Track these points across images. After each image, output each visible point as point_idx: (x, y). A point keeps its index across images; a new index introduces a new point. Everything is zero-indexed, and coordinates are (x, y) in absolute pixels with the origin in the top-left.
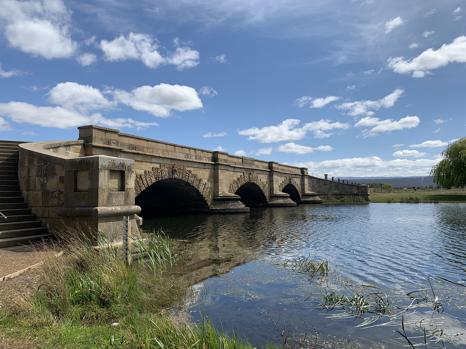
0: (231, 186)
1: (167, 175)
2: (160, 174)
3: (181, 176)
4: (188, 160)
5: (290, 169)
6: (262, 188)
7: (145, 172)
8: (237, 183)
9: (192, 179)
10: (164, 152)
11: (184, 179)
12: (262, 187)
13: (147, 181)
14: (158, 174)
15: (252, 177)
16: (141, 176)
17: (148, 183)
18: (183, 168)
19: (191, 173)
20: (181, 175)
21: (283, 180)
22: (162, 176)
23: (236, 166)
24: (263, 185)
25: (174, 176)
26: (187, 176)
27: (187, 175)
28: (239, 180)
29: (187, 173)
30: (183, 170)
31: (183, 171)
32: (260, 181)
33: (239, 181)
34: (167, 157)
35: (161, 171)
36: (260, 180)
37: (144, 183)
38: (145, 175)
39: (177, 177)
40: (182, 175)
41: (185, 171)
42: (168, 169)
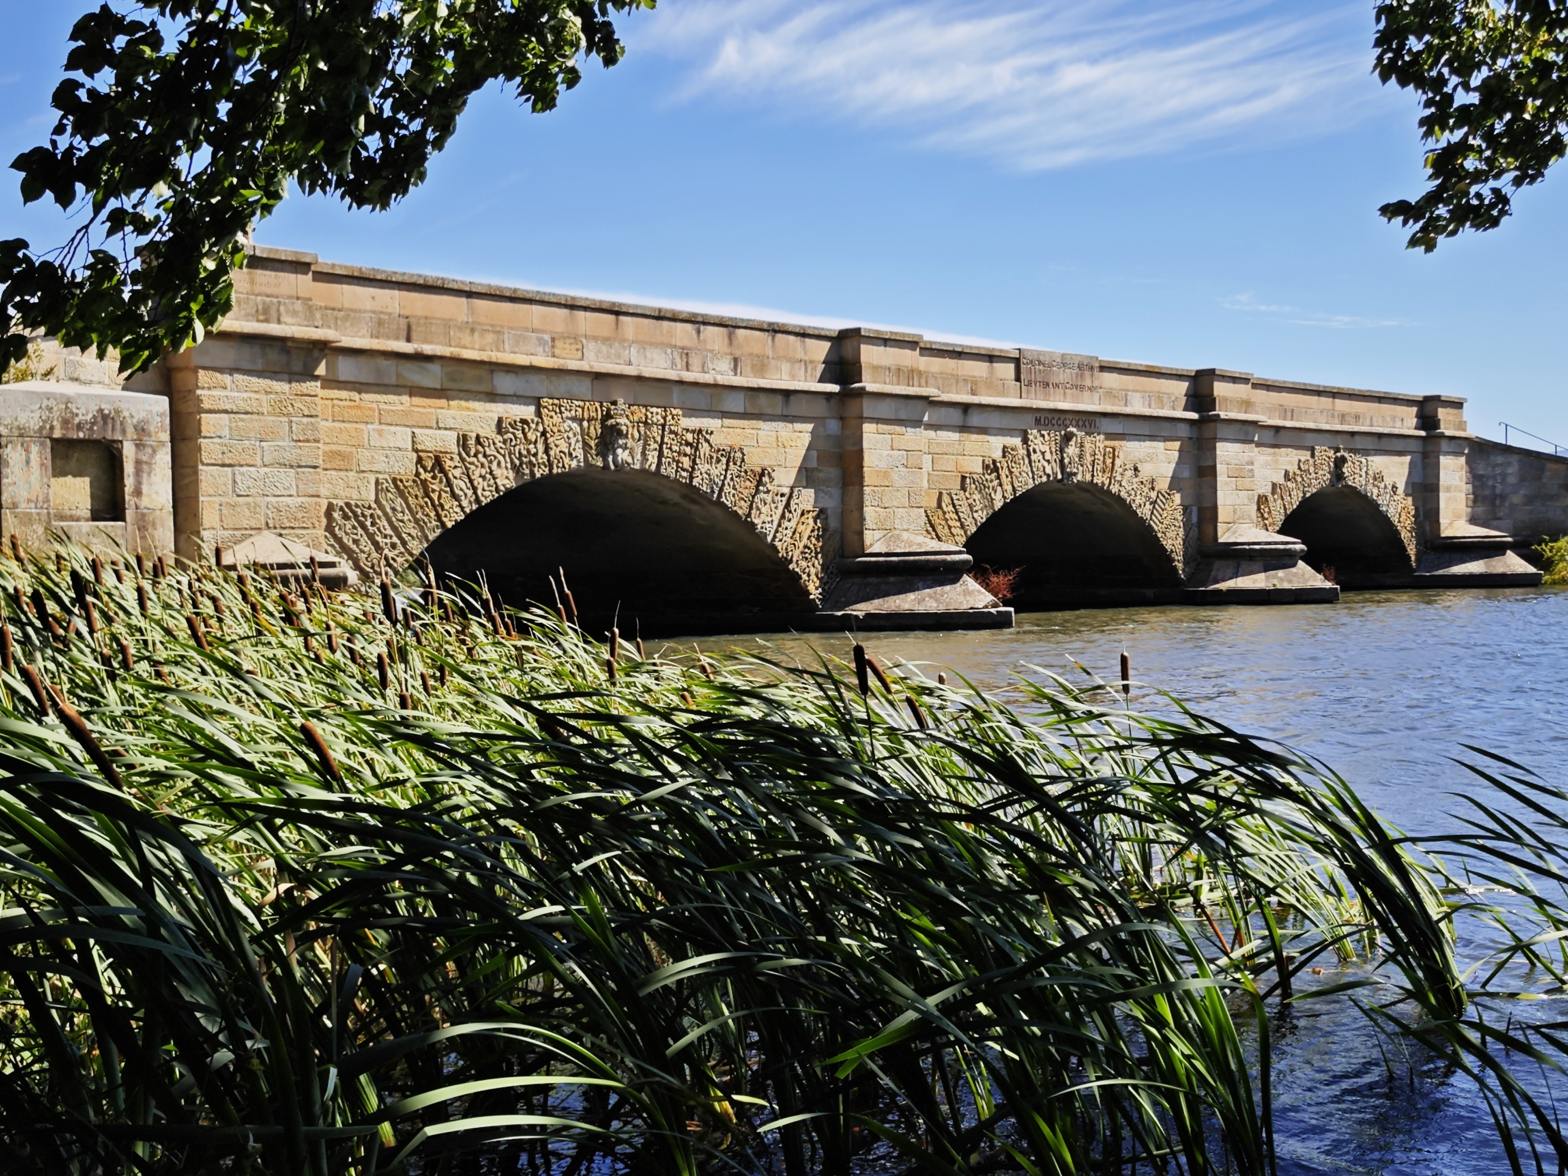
0: (946, 499)
1: (579, 453)
2: (541, 447)
3: (652, 456)
4: (689, 376)
5: (1342, 405)
6: (1144, 512)
7: (463, 441)
8: (982, 487)
9: (717, 470)
10: (558, 343)
11: (669, 471)
12: (1148, 506)
13: (471, 481)
14: (528, 451)
15: (1080, 457)
16: (438, 462)
17: (475, 493)
18: (664, 418)
19: (707, 441)
20: (656, 453)
21: (1293, 468)
22: (548, 456)
23: (975, 400)
24: (1153, 495)
25: (615, 456)
26: (685, 455)
27: (688, 450)
28: (996, 469)
29: (688, 444)
30: (663, 426)
31: (663, 430)
32: (1130, 473)
33: (998, 477)
34: (573, 365)
35: (544, 433)
36: (1136, 469)
37: (457, 491)
38: (460, 454)
39: (630, 460)
40: (661, 455)
41: (671, 432)
42: (581, 425)
